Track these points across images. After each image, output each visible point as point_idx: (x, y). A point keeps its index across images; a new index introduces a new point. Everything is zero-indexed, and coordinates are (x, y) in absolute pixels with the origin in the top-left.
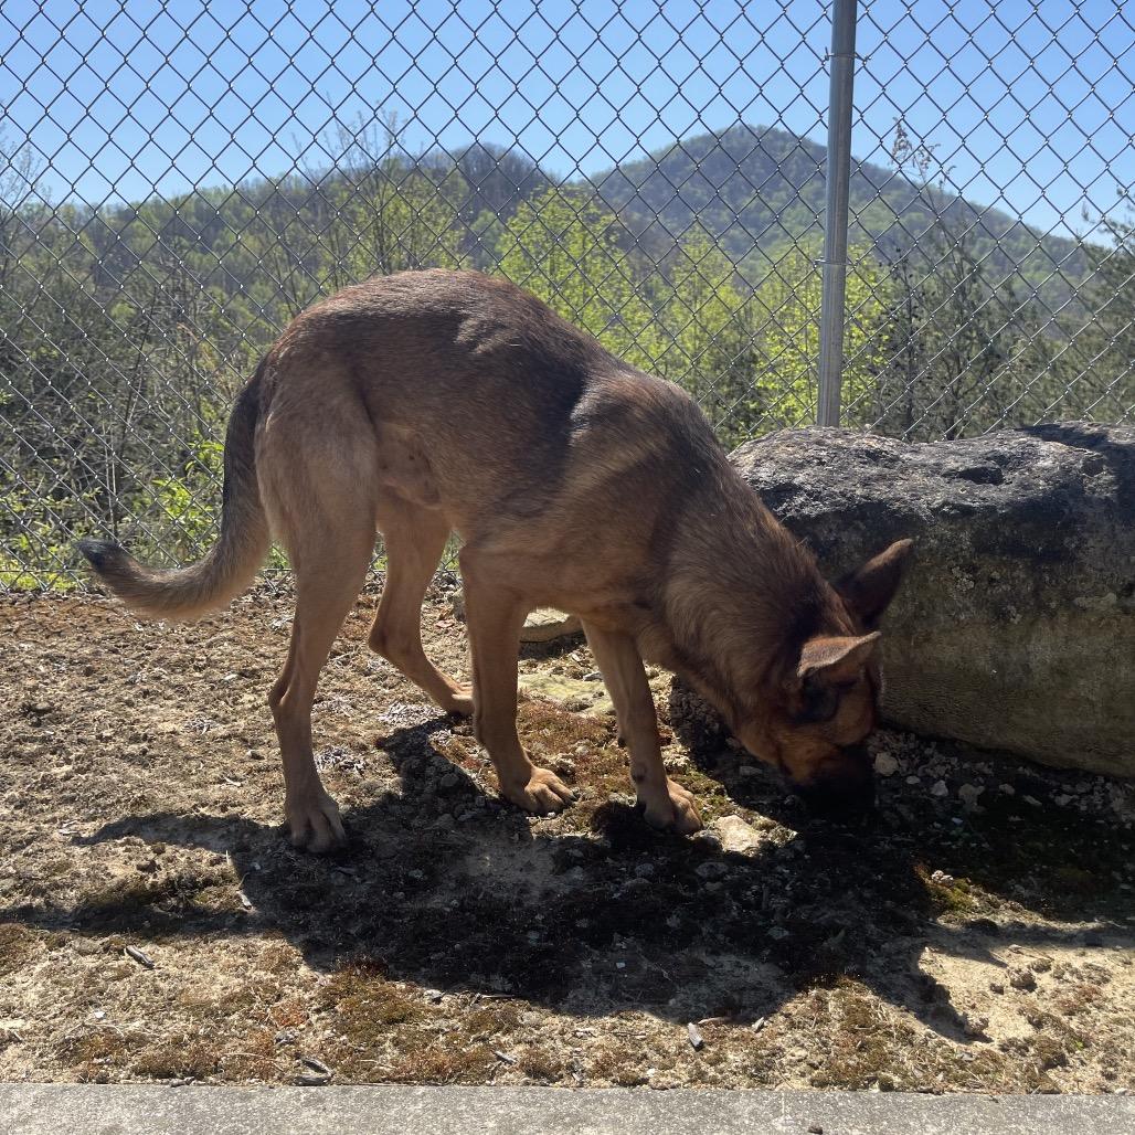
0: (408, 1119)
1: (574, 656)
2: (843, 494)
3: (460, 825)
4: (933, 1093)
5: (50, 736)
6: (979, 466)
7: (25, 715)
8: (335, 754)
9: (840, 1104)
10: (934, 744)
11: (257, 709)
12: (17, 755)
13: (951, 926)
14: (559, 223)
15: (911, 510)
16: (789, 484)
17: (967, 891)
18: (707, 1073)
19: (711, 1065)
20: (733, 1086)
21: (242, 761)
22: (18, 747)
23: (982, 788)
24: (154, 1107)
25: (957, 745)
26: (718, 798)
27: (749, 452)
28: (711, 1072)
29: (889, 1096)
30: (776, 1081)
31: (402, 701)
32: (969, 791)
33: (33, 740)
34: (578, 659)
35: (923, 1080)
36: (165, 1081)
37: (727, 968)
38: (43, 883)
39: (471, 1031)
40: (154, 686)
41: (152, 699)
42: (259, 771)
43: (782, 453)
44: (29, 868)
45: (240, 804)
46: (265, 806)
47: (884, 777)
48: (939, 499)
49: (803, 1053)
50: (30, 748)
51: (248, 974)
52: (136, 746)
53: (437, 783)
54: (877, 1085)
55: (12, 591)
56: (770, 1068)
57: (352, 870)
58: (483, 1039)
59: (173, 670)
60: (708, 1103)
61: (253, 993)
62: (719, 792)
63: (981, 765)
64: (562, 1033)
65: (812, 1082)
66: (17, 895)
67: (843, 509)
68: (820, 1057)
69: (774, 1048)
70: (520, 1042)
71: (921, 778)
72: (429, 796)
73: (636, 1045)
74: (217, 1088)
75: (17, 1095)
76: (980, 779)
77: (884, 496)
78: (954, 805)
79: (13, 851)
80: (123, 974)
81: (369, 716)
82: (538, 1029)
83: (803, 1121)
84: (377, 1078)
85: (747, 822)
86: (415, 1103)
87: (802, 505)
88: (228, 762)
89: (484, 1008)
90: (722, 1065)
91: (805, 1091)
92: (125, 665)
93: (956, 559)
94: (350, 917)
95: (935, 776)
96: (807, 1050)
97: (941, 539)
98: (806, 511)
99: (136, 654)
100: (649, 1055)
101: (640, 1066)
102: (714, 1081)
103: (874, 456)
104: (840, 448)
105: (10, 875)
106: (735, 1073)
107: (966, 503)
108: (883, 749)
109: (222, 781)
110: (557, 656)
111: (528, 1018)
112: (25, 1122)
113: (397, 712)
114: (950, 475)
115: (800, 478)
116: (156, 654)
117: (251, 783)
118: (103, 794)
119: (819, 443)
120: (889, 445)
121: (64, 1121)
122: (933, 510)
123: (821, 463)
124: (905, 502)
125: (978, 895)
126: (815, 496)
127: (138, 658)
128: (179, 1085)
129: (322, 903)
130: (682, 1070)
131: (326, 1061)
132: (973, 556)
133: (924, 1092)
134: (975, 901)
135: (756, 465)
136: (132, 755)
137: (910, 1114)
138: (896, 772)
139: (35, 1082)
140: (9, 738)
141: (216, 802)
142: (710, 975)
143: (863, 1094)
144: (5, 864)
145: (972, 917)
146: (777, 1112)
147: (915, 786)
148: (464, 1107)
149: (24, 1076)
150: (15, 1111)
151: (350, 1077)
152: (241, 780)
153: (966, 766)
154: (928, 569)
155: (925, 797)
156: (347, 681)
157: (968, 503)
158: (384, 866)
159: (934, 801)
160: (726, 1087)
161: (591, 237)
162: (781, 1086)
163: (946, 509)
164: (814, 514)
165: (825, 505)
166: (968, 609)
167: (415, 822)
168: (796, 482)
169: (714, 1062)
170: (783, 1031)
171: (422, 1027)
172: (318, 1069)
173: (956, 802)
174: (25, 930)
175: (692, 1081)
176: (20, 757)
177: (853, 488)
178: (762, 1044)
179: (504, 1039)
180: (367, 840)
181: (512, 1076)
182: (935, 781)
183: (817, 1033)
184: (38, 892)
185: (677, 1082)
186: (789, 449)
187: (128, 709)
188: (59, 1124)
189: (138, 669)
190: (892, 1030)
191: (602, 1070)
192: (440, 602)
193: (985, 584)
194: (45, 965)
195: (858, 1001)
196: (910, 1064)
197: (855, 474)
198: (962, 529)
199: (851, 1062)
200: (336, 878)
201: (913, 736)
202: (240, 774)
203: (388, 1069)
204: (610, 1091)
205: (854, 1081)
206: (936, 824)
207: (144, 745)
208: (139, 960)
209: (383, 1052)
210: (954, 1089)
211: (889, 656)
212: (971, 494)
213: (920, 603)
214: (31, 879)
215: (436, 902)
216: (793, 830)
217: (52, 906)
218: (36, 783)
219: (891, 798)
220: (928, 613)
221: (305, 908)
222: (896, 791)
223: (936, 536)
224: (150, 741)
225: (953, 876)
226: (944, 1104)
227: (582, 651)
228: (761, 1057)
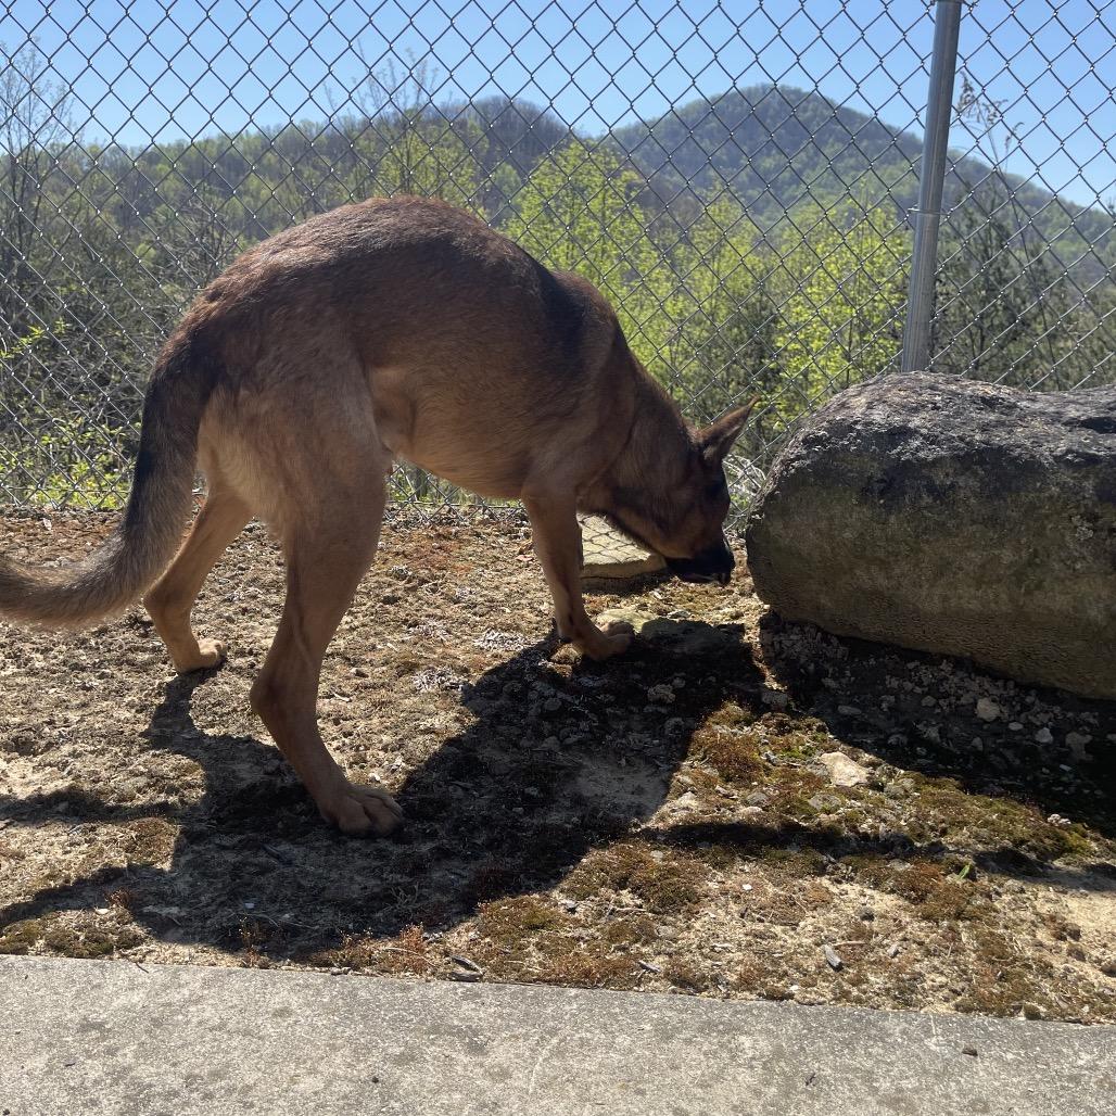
0: (566, 1017)
1: (656, 594)
2: (961, 439)
3: (566, 748)
4: (1081, 1022)
5: (159, 647)
6: (1102, 415)
7: (131, 626)
8: (440, 675)
9: (991, 1029)
10: (1033, 692)
11: (354, 629)
12: (131, 663)
13: (1071, 868)
14: (580, 178)
15: (1033, 457)
16: (905, 427)
17: (1084, 836)
18: (850, 992)
19: (854, 985)
20: (879, 1006)
21: (348, 678)
22: (131, 656)
23: (1089, 737)
24: (318, 993)
25: (1059, 694)
26: (820, 736)
27: (859, 395)
28: (855, 992)
29: (1038, 1025)
30: (920, 1004)
31: (495, 628)
32: (1076, 740)
33: (144, 650)
34: (660, 597)
35: (1069, 1011)
36: (323, 969)
37: (852, 895)
38: (177, 783)
39: (611, 941)
40: (252, 605)
41: (251, 617)
42: (366, 688)
43: (895, 397)
44: (160, 767)
45: (351, 718)
46: (375, 720)
47: (985, 722)
48: (1062, 447)
49: (941, 979)
50: (142, 657)
51: (385, 876)
52: (243, 660)
53: (542, 707)
54: (1022, 1013)
55: (100, 510)
56: (913, 992)
57: (469, 785)
58: (624, 949)
59: (268, 590)
60: (858, 1021)
61: (394, 894)
62: (821, 729)
63: (1084, 715)
64: (700, 947)
65: (957, 1007)
66: (151, 793)
67: (962, 453)
68: (962, 984)
69: (914, 973)
70: (659, 953)
71: (1024, 724)
72: (534, 719)
73: (775, 962)
74: (375, 979)
75: (185, 977)
76: (1086, 728)
77: (1004, 443)
78: (1061, 753)
79: (141, 751)
80: (264, 870)
81: (464, 641)
82: (676, 942)
83: (956, 1043)
84: (527, 977)
85: (853, 759)
86: (570, 1003)
87: (918, 449)
88: (335, 679)
89: (620, 920)
90: (864, 986)
91: (951, 1016)
92: (220, 583)
93: (1077, 507)
94: (475, 828)
95: (1038, 723)
96: (947, 977)
97: (1062, 486)
98: (921, 454)
99: (228, 574)
100: (790, 972)
101: (783, 982)
102: (859, 1001)
103: (989, 403)
104: (955, 394)
105: (142, 774)
106: (878, 995)
107: (1092, 452)
108: (982, 695)
109: (330, 696)
110: (640, 593)
111: (665, 931)
112: (196, 1002)
113: (492, 638)
114: (1071, 423)
115: (915, 422)
116: (250, 575)
117: (358, 699)
118: (219, 704)
119: (932, 388)
120: (1005, 392)
121: (235, 1002)
122: (1055, 458)
123: (936, 408)
124: (1027, 449)
125: (1096, 840)
126: (931, 440)
127: (232, 578)
128: (339, 974)
129: (445, 814)
130: (825, 989)
131: (475, 960)
132: (1095, 505)
133: (1074, 1022)
134: (1094, 845)
135: (868, 408)
136: (241, 668)
137: (1062, 1042)
138: (998, 718)
139: (198, 965)
140: (121, 647)
141: (329, 715)
142: (836, 901)
143: (1012, 1021)
144: (136, 763)
145: (1092, 861)
146: (928, 1033)
147: (1018, 732)
148: (617, 1010)
149: (187, 959)
150: (186, 992)
151: (501, 976)
152: (348, 696)
153: (1070, 715)
154: (1047, 517)
155: (1029, 743)
156: (438, 607)
157: (1093, 451)
158: (500, 782)
159: (1040, 747)
160: (872, 1007)
161: (611, 191)
162: (926, 1009)
163: (1069, 457)
164: (930, 458)
165: (942, 449)
166: (1084, 558)
167: (524, 743)
168: (911, 425)
169: (856, 983)
170: (919, 958)
171: (562, 934)
172: (468, 967)
173: (1064, 750)
174: (166, 825)
175: (837, 999)
176: (133, 665)
177: (972, 433)
178: (901, 969)
179: (644, 950)
180: (480, 757)
181: (658, 984)
182: (1039, 728)
183: (955, 961)
184: (172, 790)
185: (822, 999)
186: (902, 393)
187: (229, 625)
188: (230, 1004)
189: (233, 588)
190: (1031, 962)
191: (746, 983)
192: (516, 537)
193: (1104, 534)
194: (188, 858)
195: (992, 934)
196: (1053, 996)
197: (972, 419)
198: (1086, 477)
199: (995, 991)
200: (455, 791)
201: (1011, 684)
202: (347, 690)
203: (537, 970)
204: (759, 1004)
205: (1001, 1008)
206: (1044, 770)
207: (251, 658)
208: (278, 858)
209: (529, 955)
210: (1102, 1020)
211: (996, 603)
212: (1095, 442)
213: (1035, 550)
214: (163, 778)
215: (555, 818)
216: (901, 768)
217: (187, 804)
218: (153, 690)
219: (995, 743)
220: (1042, 561)
221: (430, 819)
222: (997, 735)
223: (1057, 484)
224: (256, 655)
225: (1071, 820)
226: (1094, 1034)
227: (663, 590)
228: (903, 981)
